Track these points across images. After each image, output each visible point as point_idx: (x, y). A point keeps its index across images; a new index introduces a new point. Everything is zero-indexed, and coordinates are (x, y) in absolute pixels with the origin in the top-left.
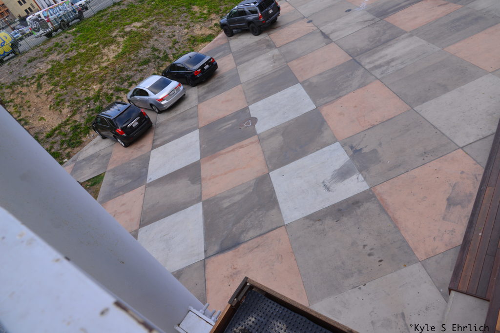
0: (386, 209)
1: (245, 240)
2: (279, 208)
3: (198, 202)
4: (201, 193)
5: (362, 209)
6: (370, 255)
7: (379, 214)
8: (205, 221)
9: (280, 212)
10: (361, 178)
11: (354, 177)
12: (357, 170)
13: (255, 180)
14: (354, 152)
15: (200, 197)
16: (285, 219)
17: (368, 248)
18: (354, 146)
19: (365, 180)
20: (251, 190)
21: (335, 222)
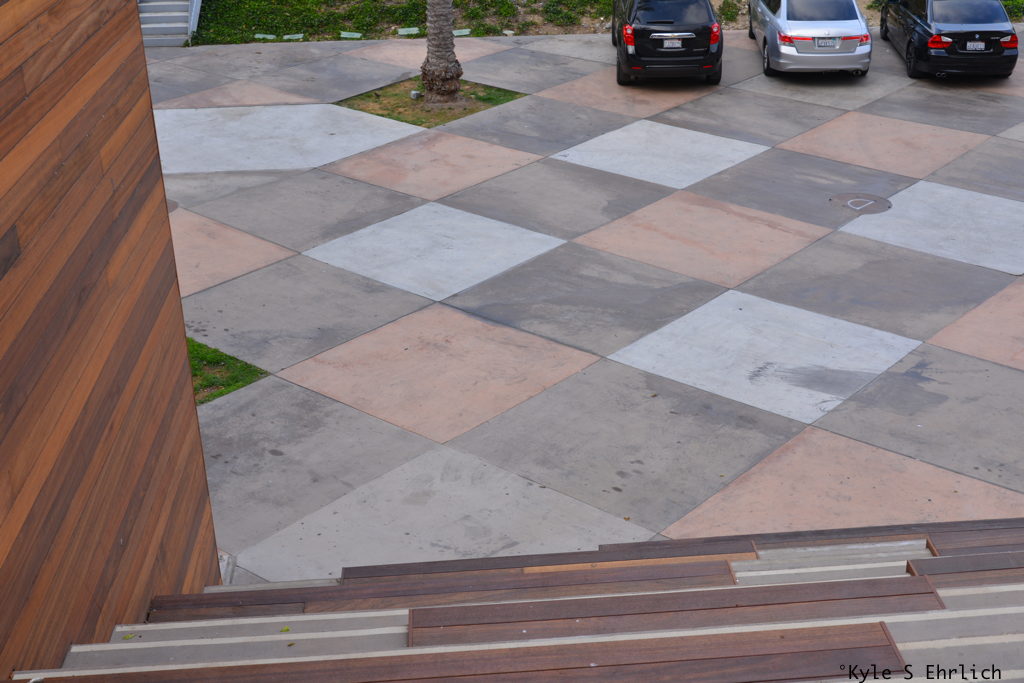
2: (641, 336)
3: (563, 237)
4: (590, 231)
5: (738, 432)
6: (621, 474)
7: (742, 456)
8: (524, 266)
9: (633, 341)
10: (830, 406)
11: (826, 396)
12: (850, 394)
13: (691, 280)
14: (907, 374)
15: (579, 234)
16: (620, 352)
17: (637, 466)
18: (931, 366)
19: (828, 412)
20: (657, 286)
21: (668, 411)
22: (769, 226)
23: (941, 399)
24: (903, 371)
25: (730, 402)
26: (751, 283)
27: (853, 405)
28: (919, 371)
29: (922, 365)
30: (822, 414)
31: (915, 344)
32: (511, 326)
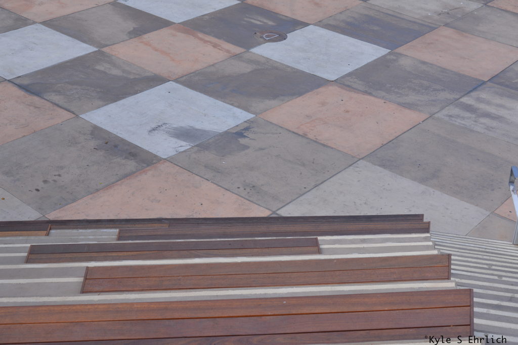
0: (128, 178)
1: (45, 97)
2: (105, 105)
3: (97, 47)
4: (114, 44)
5: (124, 161)
6: (45, 182)
7: (117, 175)
8: (67, 62)
9: (99, 108)
10: (182, 149)
11: (183, 143)
12: (197, 143)
13: (153, 75)
14: (236, 133)
15: (107, 46)
16: (88, 114)
17: (56, 178)
18: (251, 129)
19: (180, 152)
20: (132, 77)
21: (93, 148)
22: (213, 46)
23: (246, 147)
24: (235, 132)
25: (129, 144)
26: (184, 78)
27: (196, 148)
28: (243, 132)
29: (247, 129)
30: (176, 153)
31: (250, 116)
32: (38, 96)
